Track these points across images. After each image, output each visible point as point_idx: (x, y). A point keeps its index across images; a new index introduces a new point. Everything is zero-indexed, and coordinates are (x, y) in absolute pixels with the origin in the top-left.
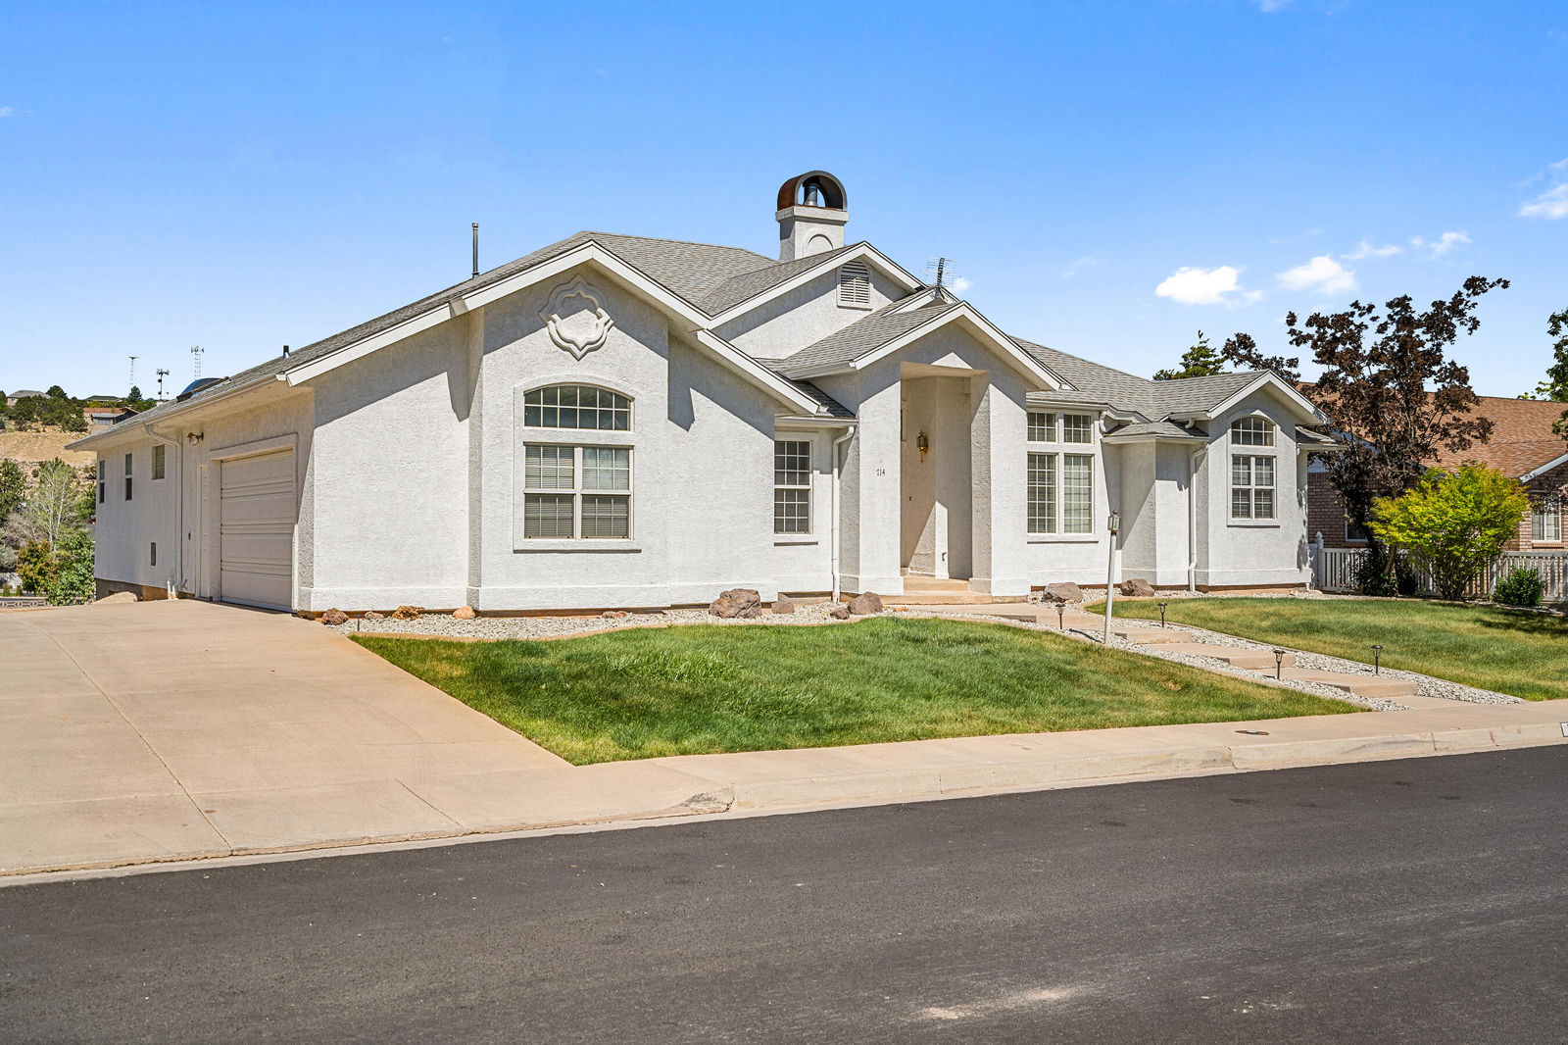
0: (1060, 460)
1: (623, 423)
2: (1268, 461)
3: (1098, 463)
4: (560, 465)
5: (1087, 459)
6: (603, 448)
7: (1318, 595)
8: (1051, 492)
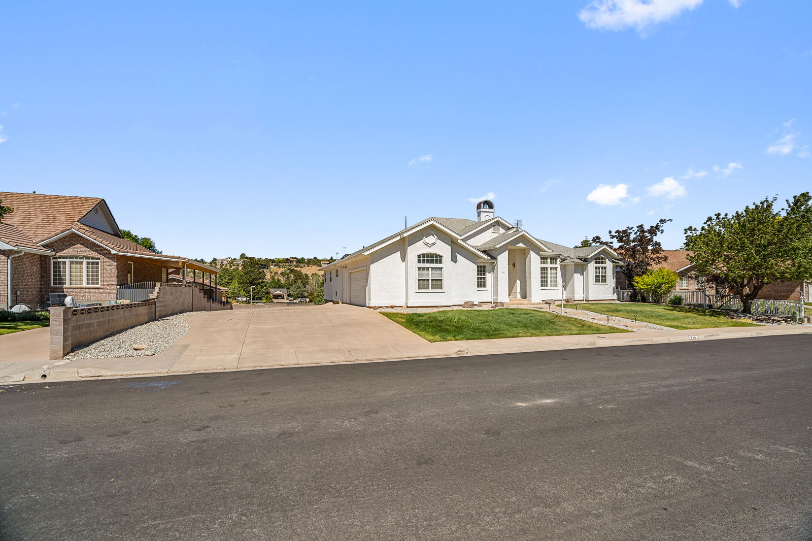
0: (549, 269)
1: (441, 262)
2: (605, 268)
3: (559, 269)
4: (426, 272)
5: (556, 268)
6: (436, 268)
7: (619, 302)
8: (547, 277)
